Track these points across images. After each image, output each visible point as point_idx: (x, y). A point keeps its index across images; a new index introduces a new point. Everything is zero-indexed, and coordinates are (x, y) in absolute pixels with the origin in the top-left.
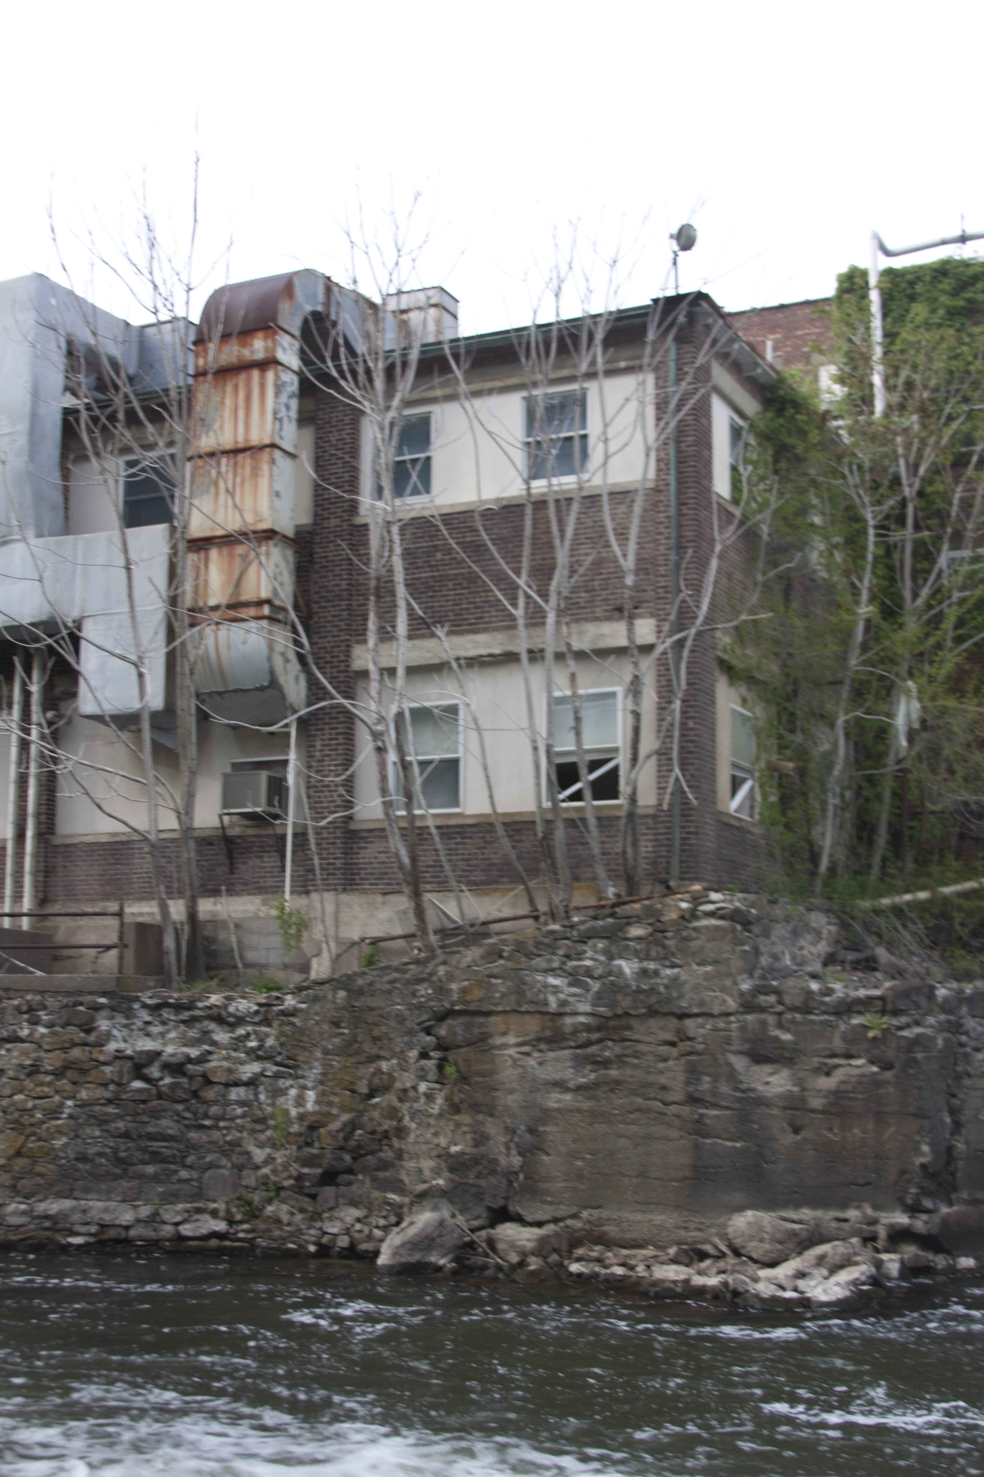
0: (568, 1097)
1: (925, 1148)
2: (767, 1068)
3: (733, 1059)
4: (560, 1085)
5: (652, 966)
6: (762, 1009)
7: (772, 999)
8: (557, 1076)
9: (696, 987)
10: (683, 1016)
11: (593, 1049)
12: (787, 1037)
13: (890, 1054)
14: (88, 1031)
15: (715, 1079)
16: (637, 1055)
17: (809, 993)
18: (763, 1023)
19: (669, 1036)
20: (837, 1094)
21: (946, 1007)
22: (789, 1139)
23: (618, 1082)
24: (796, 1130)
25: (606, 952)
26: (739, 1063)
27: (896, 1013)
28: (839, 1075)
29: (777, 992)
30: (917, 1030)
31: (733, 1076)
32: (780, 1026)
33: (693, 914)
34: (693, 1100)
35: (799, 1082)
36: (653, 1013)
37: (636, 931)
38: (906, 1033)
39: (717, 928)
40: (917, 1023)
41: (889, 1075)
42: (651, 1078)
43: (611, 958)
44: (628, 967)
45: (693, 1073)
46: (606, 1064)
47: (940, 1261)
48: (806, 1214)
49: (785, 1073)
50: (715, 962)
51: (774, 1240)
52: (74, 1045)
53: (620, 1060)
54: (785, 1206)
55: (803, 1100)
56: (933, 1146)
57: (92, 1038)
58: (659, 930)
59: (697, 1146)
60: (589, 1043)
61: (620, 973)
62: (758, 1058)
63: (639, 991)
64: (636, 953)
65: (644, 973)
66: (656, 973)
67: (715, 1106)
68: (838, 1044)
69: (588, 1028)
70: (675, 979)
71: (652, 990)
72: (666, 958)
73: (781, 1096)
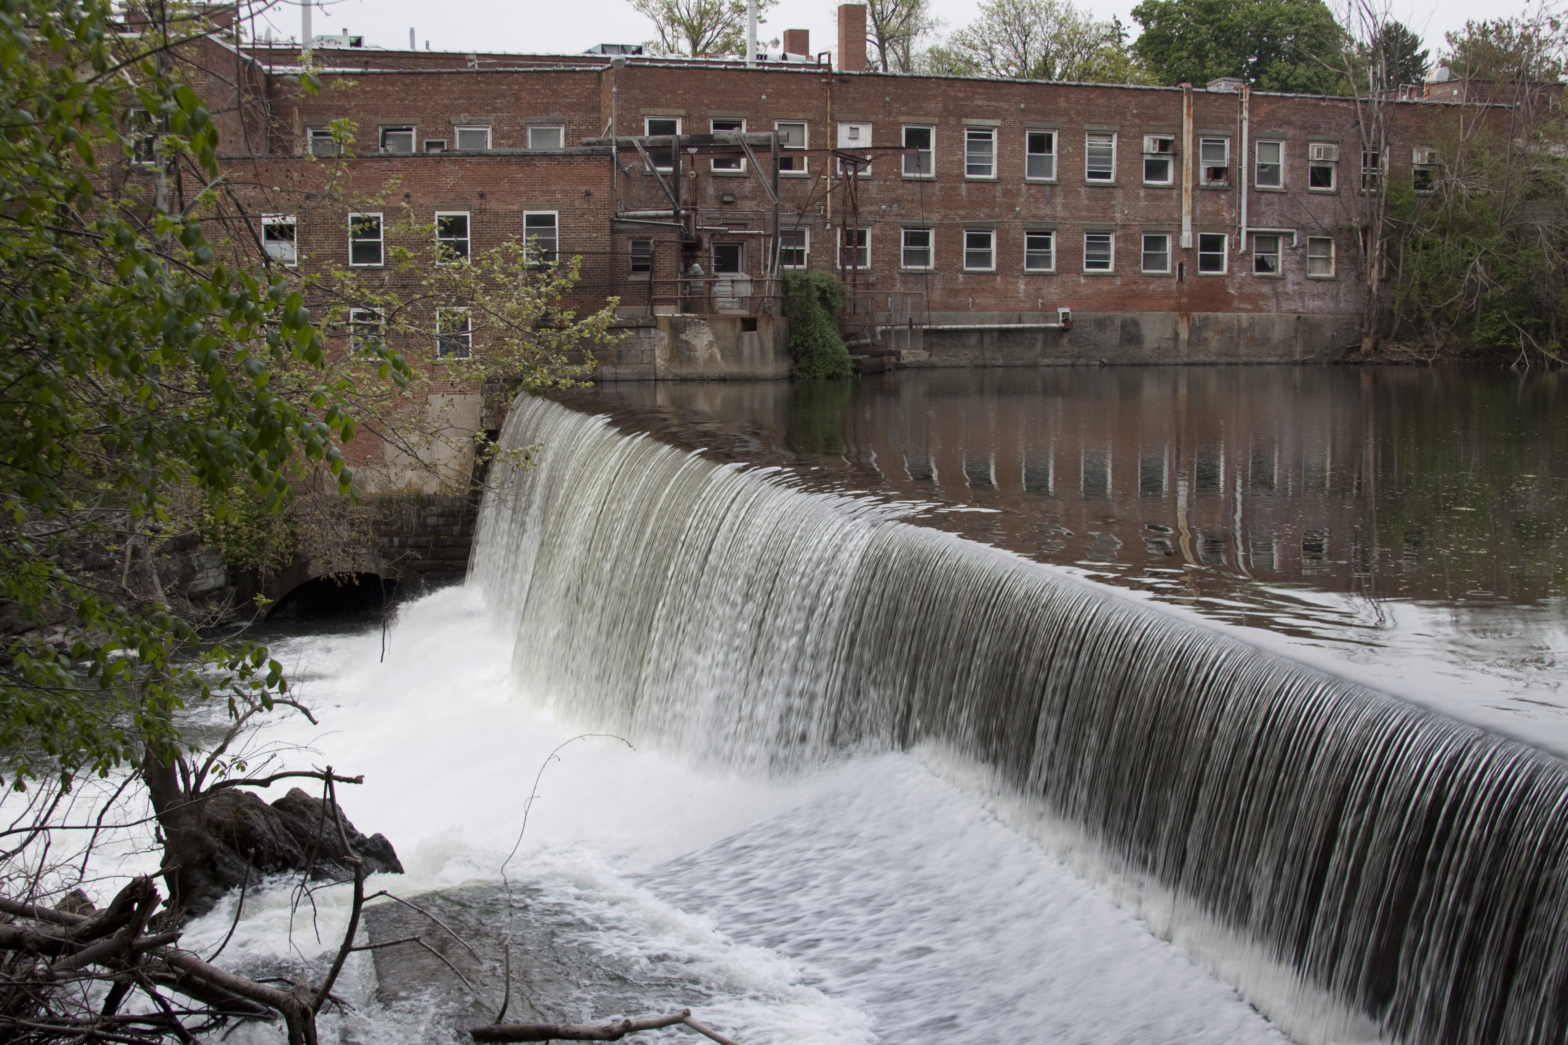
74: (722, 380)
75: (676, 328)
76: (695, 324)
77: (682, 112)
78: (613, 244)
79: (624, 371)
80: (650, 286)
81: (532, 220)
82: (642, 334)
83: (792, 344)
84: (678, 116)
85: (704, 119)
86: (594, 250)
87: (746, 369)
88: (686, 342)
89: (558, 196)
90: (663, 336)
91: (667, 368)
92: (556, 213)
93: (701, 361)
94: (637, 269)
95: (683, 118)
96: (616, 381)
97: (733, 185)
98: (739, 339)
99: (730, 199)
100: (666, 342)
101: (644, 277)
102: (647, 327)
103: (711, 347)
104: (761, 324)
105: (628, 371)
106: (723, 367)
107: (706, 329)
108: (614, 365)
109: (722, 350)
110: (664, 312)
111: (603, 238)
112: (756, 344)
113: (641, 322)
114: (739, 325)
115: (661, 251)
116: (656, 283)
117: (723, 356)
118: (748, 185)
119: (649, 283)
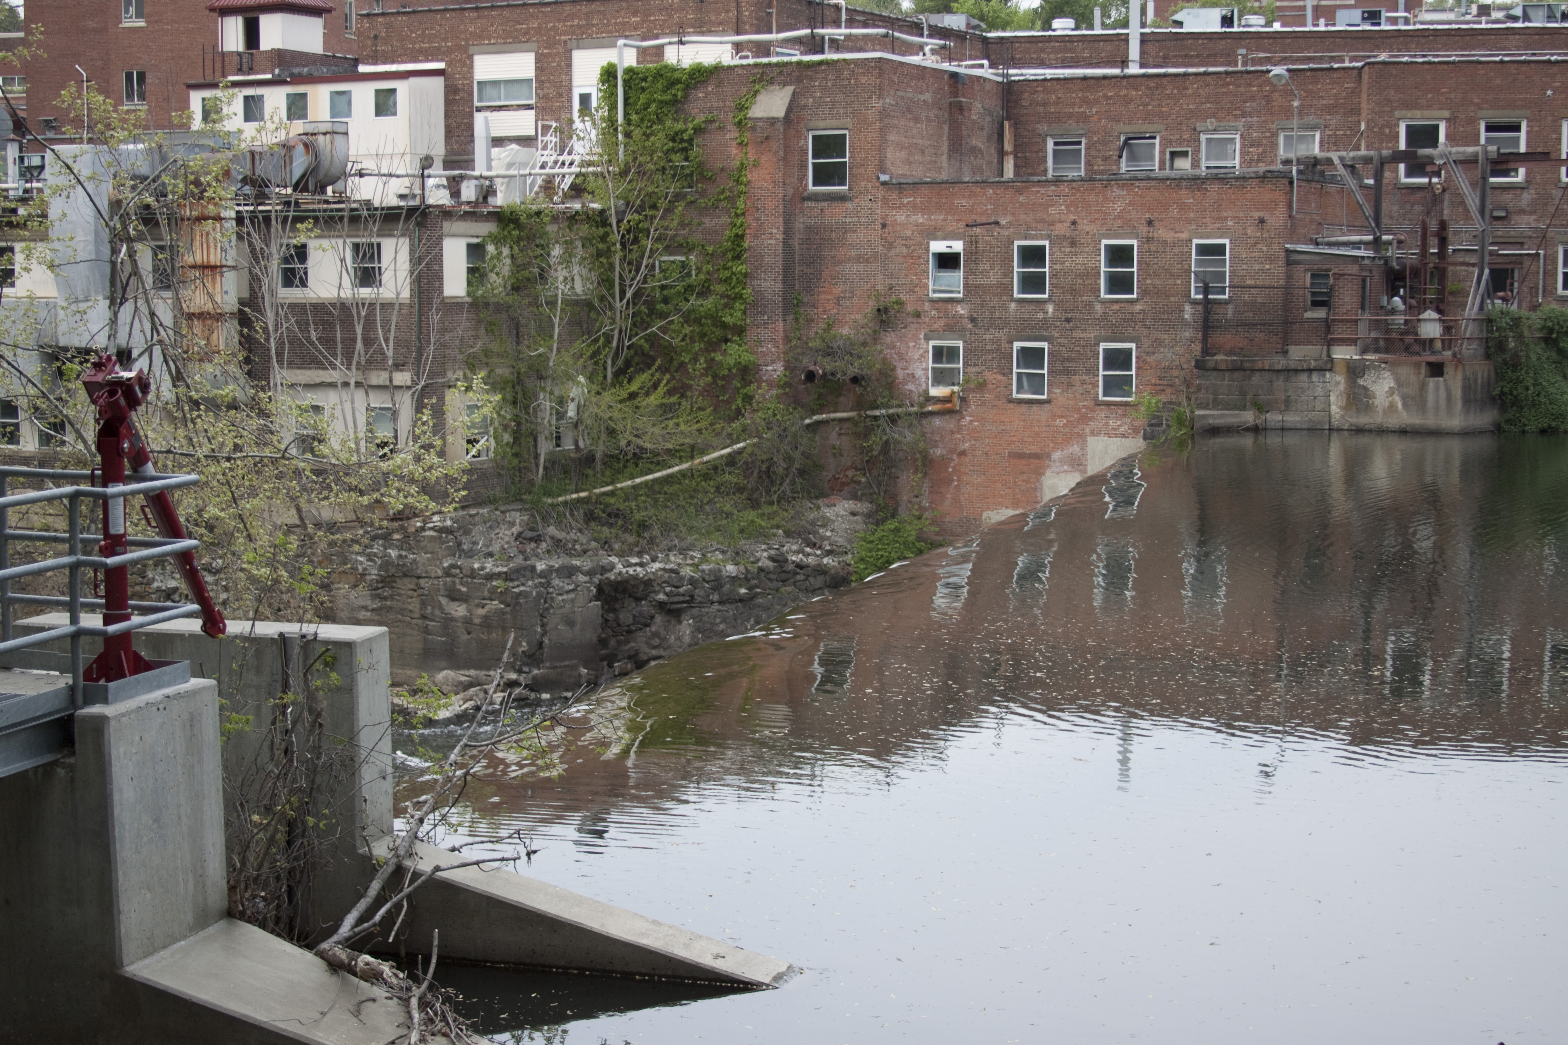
0: (369, 614)
1: (524, 644)
2: (457, 603)
3: (441, 598)
4: (365, 608)
5: (404, 553)
6: (454, 576)
7: (458, 571)
8: (364, 604)
9: (424, 564)
10: (419, 578)
11: (380, 591)
12: (464, 589)
13: (509, 600)
14: (143, 577)
15: (433, 608)
16: (399, 595)
17: (473, 570)
18: (454, 582)
19: (413, 587)
20: (486, 617)
21: (542, 575)
22: (465, 637)
23: (391, 608)
24: (469, 633)
25: (383, 546)
26: (444, 601)
27: (512, 580)
28: (487, 608)
29: (460, 568)
30: (522, 588)
31: (441, 607)
32: (461, 584)
33: (423, 529)
34: (424, 617)
35: (469, 611)
36: (405, 575)
37: (396, 536)
38: (516, 590)
39: (432, 537)
40: (523, 584)
41: (508, 609)
42: (406, 606)
43: (386, 549)
44: (393, 553)
45: (423, 604)
46: (385, 598)
47: (533, 695)
48: (472, 672)
49: (464, 606)
50: (432, 553)
51: (453, 685)
52: (136, 584)
53: (391, 597)
54: (463, 668)
55: (471, 619)
56: (528, 643)
57: (145, 581)
58: (407, 536)
59: (425, 639)
60: (377, 589)
61: (390, 556)
62: (453, 599)
63: (398, 565)
64: (397, 547)
65: (401, 556)
66: (406, 557)
67: (433, 620)
68: (486, 594)
69: (377, 582)
70: (414, 560)
71: (404, 565)
72: (410, 549)
73: (461, 617)
74: (1403, 432)
75: (1354, 371)
76: (1375, 368)
77: (1446, 114)
78: (1289, 276)
79: (1292, 419)
80: (1328, 325)
81: (1204, 250)
82: (1315, 377)
83: (1496, 392)
84: (1442, 119)
85: (1473, 121)
86: (1267, 283)
87: (1430, 421)
88: (1365, 388)
89: (1230, 223)
90: (1338, 381)
91: (1342, 417)
92: (1226, 241)
93: (1380, 409)
94: (1316, 304)
95: (1448, 120)
96: (1282, 429)
97: (1507, 197)
98: (1423, 386)
99: (1503, 214)
100: (1342, 387)
101: (1321, 313)
102: (1321, 370)
103: (1392, 394)
104: (1449, 370)
105: (1297, 418)
106: (1405, 417)
107: (1387, 374)
108: (1281, 412)
109: (1404, 398)
110: (1341, 353)
111: (1278, 269)
112: (1442, 393)
113: (1313, 364)
114: (1423, 371)
115: (1341, 284)
116: (1334, 320)
117: (1405, 405)
118: (1526, 197)
119: (1326, 320)
